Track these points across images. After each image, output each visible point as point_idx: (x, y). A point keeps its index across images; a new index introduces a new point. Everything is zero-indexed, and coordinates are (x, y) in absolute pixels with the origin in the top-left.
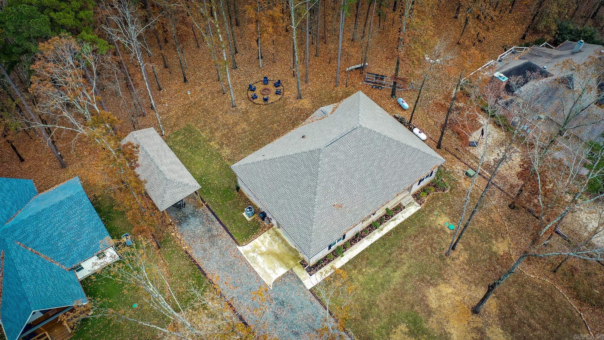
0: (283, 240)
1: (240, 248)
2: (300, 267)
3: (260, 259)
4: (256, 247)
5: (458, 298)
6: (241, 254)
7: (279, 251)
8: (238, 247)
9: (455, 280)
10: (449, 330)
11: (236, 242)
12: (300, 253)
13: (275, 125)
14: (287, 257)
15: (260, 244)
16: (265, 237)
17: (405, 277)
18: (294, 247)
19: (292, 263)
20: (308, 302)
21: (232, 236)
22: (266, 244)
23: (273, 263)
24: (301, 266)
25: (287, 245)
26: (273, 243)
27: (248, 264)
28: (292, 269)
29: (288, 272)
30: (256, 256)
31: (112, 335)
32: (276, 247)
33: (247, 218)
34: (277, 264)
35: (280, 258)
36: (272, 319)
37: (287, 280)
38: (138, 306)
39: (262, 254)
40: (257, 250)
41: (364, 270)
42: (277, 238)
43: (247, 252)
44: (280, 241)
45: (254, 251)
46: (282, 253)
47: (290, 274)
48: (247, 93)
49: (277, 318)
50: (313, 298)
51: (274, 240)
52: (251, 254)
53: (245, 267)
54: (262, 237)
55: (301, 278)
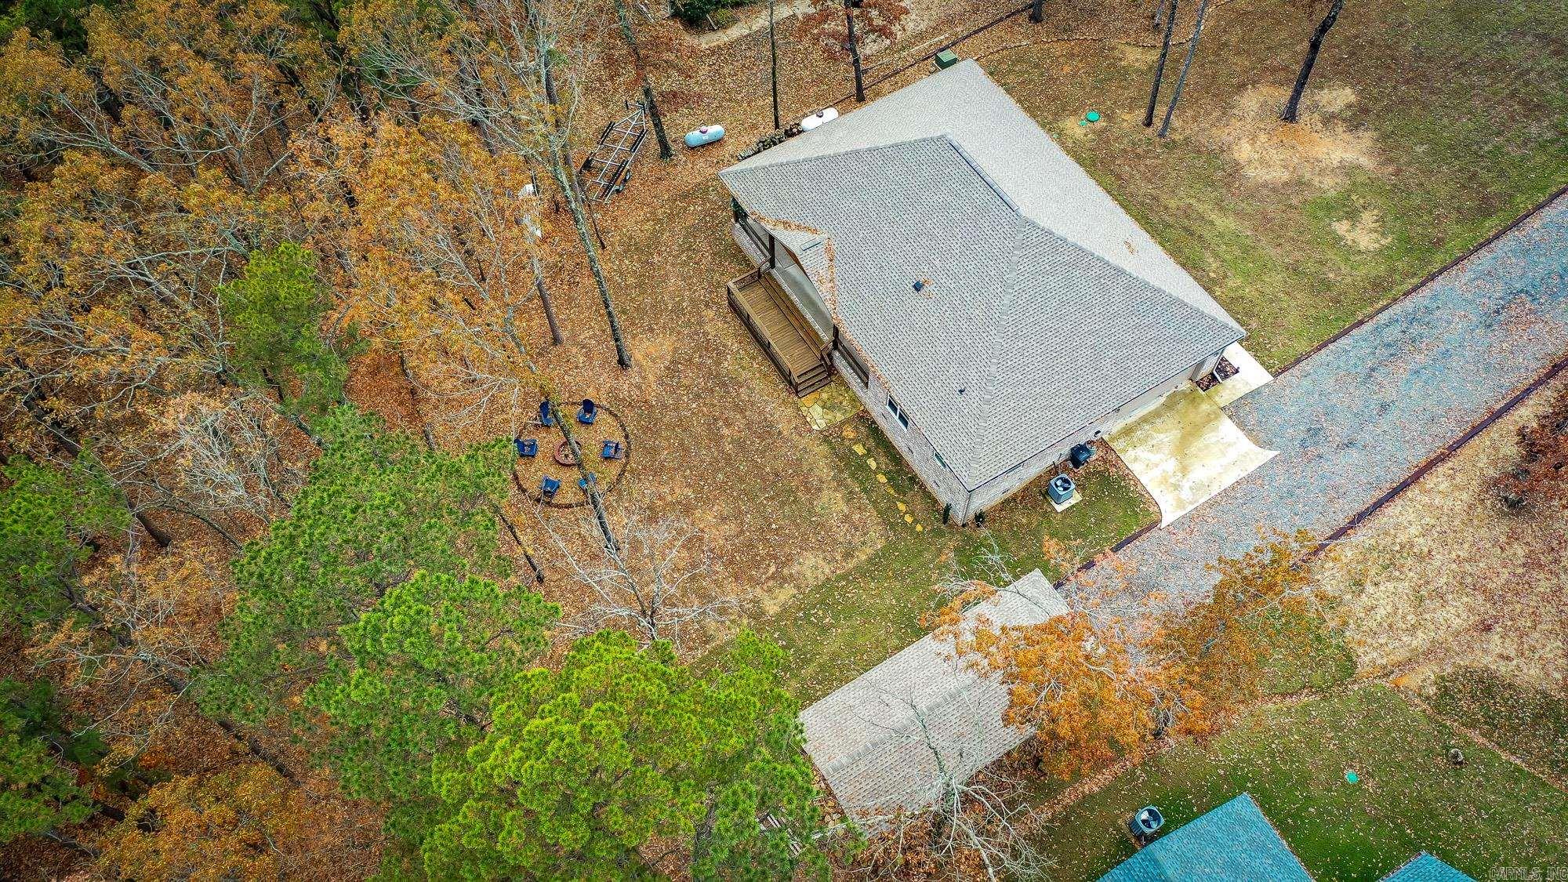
0: (1144, 420)
1: (1168, 518)
2: (1217, 392)
3: (1198, 474)
4: (1164, 480)
5: (1263, 137)
6: (1183, 517)
7: (1175, 432)
8: (1163, 525)
9: (1223, 135)
10: (1334, 162)
11: (1149, 529)
12: (1179, 389)
13: (726, 431)
14: (1192, 416)
15: (1156, 473)
16: (1136, 459)
17: (1221, 209)
18: (1162, 400)
19: (1205, 407)
20: (1306, 382)
21: (1129, 541)
22: (1155, 458)
23: (1207, 447)
24: (1212, 389)
25: (1157, 414)
26: (1154, 442)
27: (1212, 503)
28: (1223, 409)
29: (1230, 417)
30: (1191, 484)
31: (1439, 828)
32: (1166, 435)
33: (1073, 501)
34: (1210, 437)
35: (1191, 433)
36: (1354, 454)
37: (1252, 420)
38: (1351, 766)
39: (1184, 470)
40: (1173, 480)
41: (1212, 275)
42: (1139, 433)
43: (1180, 504)
44: (1147, 427)
45: (1177, 487)
46: (1181, 425)
47: (1235, 411)
48: (558, 506)
49: (1350, 444)
50: (1295, 371)
51: (1143, 441)
52: (1186, 494)
53: (1220, 508)
54: (1137, 469)
55: (1244, 390)
